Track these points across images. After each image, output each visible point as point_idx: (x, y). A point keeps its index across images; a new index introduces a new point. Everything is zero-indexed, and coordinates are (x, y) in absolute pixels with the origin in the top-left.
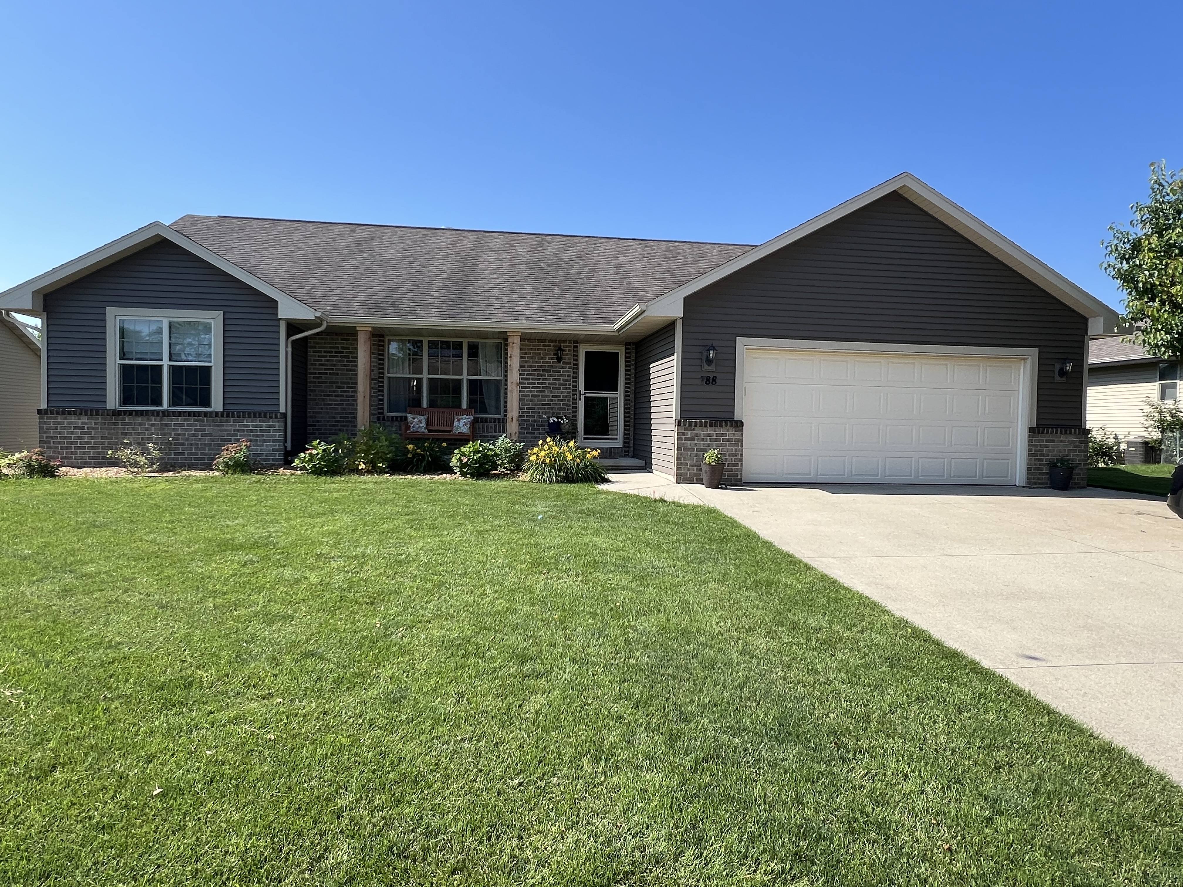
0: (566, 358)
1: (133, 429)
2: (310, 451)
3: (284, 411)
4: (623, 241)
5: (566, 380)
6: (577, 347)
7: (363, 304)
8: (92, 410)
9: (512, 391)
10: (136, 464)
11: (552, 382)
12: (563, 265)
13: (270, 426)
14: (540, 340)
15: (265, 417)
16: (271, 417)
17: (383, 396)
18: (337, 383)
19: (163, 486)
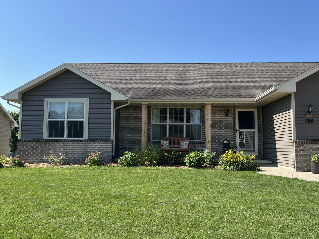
0: (230, 115)
1: (53, 147)
2: (125, 156)
3: (112, 139)
4: (247, 64)
5: (230, 124)
6: (235, 109)
7: (143, 94)
8: (37, 140)
9: (208, 129)
10: (54, 162)
11: (223, 125)
12: (223, 75)
13: (107, 146)
14: (218, 107)
15: (105, 142)
16: (107, 142)
17: (150, 132)
18: (132, 127)
19: (67, 171)
